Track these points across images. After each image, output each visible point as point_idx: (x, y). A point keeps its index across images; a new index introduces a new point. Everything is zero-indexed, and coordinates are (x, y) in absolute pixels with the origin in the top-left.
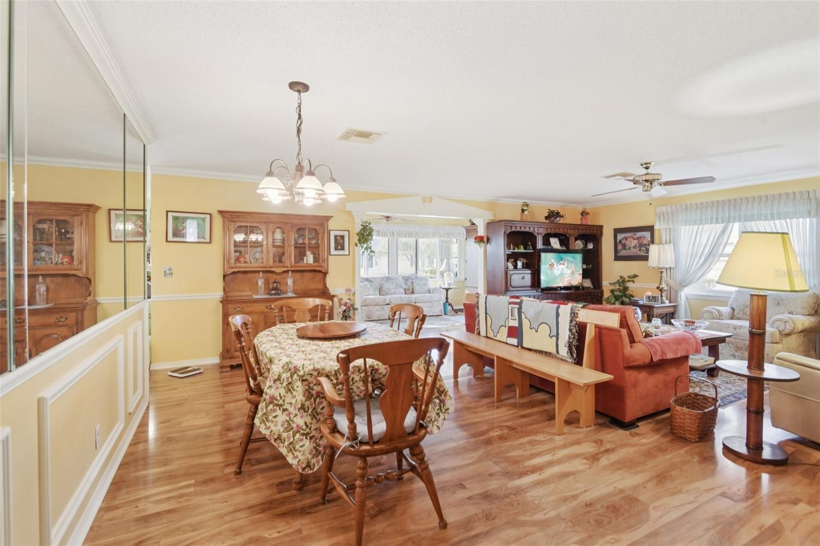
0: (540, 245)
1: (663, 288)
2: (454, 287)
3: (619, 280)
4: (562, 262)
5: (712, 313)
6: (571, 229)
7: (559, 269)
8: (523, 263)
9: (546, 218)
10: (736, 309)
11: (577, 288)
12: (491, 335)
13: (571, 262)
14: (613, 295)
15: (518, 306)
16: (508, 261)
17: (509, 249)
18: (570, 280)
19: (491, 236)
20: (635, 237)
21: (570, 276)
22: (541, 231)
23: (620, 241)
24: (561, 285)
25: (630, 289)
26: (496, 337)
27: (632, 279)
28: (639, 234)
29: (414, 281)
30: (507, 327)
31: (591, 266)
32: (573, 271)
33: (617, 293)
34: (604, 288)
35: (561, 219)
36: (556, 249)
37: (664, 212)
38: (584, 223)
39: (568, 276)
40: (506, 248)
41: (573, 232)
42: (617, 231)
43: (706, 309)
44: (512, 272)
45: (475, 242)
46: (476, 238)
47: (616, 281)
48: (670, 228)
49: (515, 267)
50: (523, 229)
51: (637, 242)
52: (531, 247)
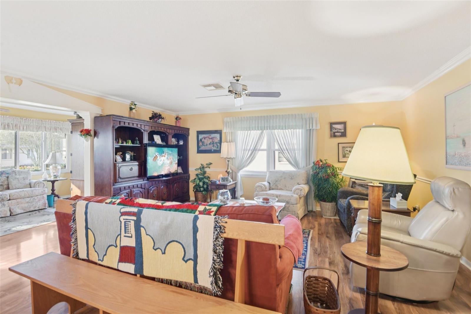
0: (146, 140)
1: (229, 171)
2: (61, 178)
3: (201, 167)
4: (163, 155)
5: (261, 187)
6: (169, 129)
7: (161, 160)
8: (131, 156)
9: (150, 118)
10: (271, 183)
11: (173, 174)
12: (94, 257)
13: (170, 154)
14: (198, 178)
15: (135, 218)
16: (116, 154)
17: (118, 142)
18: (169, 168)
19: (99, 130)
20: (210, 137)
21: (169, 166)
22: (147, 129)
23: (201, 140)
24: (163, 173)
25: (207, 172)
26: (102, 261)
27: (209, 166)
28: (213, 135)
29: (10, 176)
30: (119, 247)
31: (182, 157)
32: (171, 161)
33: (200, 176)
34: (190, 173)
35: (163, 120)
36: (159, 144)
37: (229, 121)
38: (178, 125)
39: (168, 165)
40: (115, 142)
41: (171, 131)
42: (199, 133)
43: (257, 184)
44: (120, 165)
45: (81, 135)
46: (81, 132)
47: (198, 167)
48: (232, 132)
49: (124, 160)
50: (131, 126)
51: (211, 141)
52: (138, 142)
